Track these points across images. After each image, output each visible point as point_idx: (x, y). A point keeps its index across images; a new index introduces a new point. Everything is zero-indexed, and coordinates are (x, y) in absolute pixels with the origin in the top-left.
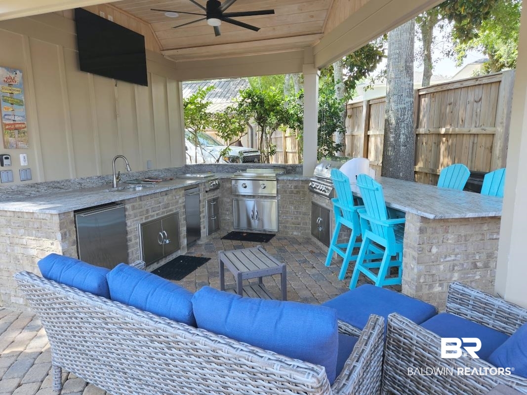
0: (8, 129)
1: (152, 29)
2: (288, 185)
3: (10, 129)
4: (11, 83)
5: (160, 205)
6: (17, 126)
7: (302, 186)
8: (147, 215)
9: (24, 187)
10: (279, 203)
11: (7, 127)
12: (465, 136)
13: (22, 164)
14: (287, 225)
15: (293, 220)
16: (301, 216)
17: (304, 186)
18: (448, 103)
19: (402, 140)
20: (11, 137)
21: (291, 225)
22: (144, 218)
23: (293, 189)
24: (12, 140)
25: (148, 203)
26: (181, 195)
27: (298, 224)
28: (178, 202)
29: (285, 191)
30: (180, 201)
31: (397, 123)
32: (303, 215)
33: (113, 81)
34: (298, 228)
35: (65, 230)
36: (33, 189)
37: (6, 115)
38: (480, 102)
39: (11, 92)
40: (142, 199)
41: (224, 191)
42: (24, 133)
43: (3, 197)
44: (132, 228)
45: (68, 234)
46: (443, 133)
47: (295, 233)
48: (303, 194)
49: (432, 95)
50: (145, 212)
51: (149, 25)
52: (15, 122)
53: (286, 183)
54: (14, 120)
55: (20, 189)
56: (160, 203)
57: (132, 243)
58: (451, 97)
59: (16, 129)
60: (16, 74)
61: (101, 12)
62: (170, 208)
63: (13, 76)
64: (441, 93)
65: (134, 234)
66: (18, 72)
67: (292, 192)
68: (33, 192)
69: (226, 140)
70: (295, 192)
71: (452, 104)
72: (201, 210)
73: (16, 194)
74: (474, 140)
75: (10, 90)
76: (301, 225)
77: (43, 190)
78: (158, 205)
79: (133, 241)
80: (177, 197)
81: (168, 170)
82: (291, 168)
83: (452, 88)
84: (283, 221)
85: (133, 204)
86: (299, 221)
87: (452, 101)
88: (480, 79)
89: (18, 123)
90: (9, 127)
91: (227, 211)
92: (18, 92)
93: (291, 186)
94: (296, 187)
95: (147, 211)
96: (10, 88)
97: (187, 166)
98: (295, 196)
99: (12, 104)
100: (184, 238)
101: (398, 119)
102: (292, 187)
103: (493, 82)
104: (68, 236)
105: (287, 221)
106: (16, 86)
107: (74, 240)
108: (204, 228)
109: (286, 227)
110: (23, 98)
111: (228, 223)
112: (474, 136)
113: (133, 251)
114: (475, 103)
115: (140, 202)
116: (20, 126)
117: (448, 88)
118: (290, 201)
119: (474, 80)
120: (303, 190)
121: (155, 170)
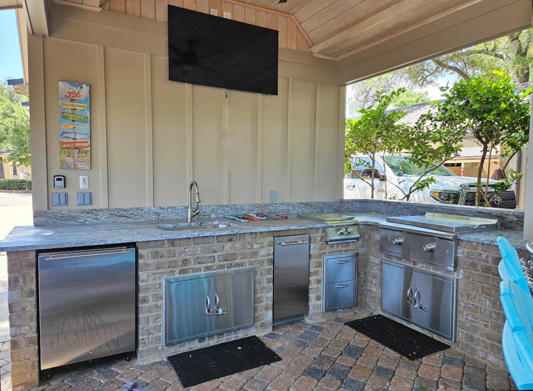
0: (65, 148)
1: (296, 22)
2: (480, 254)
3: (68, 148)
4: (74, 98)
5: (216, 255)
6: (77, 145)
8: (184, 268)
9: (78, 212)
10: (461, 287)
11: (65, 146)
13: (81, 187)
14: (475, 336)
20: (68, 157)
21: (482, 339)
22: (178, 271)
23: (490, 264)
24: (69, 160)
25: (187, 250)
26: (265, 244)
28: (256, 253)
29: (474, 266)
30: (262, 252)
33: (223, 91)
34: (499, 349)
35: (17, 274)
36: (89, 215)
37: (64, 133)
39: (73, 108)
40: (175, 243)
41: (372, 244)
42: (86, 153)
43: (49, 221)
44: (149, 283)
45: (21, 281)
50: (180, 263)
51: (293, 17)
52: (75, 141)
53: (475, 248)
54: (74, 139)
55: (72, 214)
56: (215, 252)
57: (148, 305)
59: (76, 148)
60: (82, 88)
61: (212, 10)
62: (238, 261)
63: (77, 90)
65: (153, 293)
66: (84, 86)
67: (488, 269)
68: (89, 219)
69: (420, 166)
70: (495, 271)
72: (311, 270)
73: (65, 219)
75: (73, 105)
77: (102, 217)
78: (211, 255)
79: (151, 303)
80: (255, 246)
81: (306, 204)
82: (515, 219)
84: (468, 325)
85: (155, 249)
89: (79, 142)
90: (68, 146)
92: (82, 108)
94: (497, 260)
95: (185, 262)
96: (73, 104)
97: (343, 202)
99: (73, 121)
100: (267, 309)
102: (490, 260)
104: (21, 283)
105: (476, 328)
106: (80, 102)
107: (32, 290)
108: (318, 298)
109: (472, 339)
110: (88, 114)
113: (148, 317)
115: (172, 248)
116: (82, 144)
118: (483, 287)
121: (282, 204)
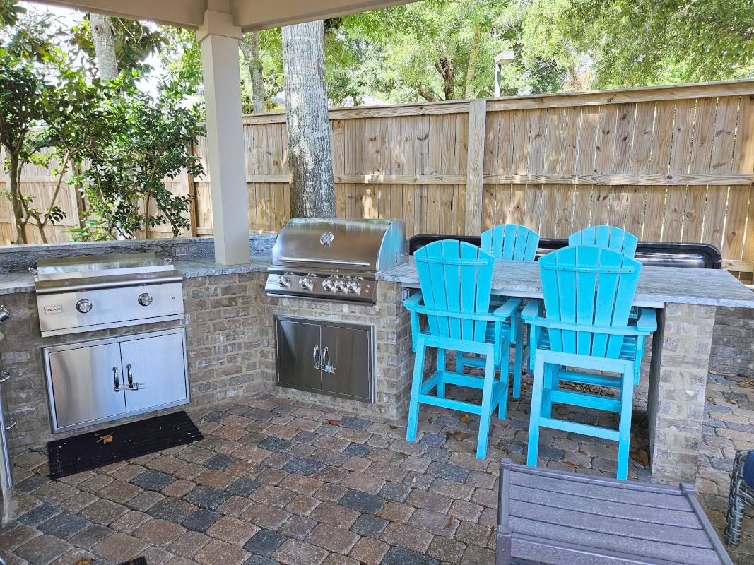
2: (208, 289)
7: (240, 287)
10: (190, 334)
12: (405, 188)
14: (211, 381)
15: (227, 366)
16: (243, 351)
17: (246, 286)
18: (369, 137)
19: (324, 191)
21: (219, 379)
23: (220, 296)
27: (237, 372)
29: (202, 304)
31: (316, 164)
32: (247, 347)
34: (237, 380)
38: (427, 140)
46: (366, 182)
47: (231, 393)
48: (243, 303)
49: (335, 123)
53: (202, 284)
58: (373, 129)
64: (354, 121)
67: (218, 303)
70: (225, 302)
71: (377, 139)
74: (422, 193)
76: (244, 372)
82: (160, 249)
83: (377, 115)
84: (201, 374)
86: (238, 364)
87: (377, 135)
88: (426, 107)
91: (22, 389)
93: (216, 290)
94: (226, 290)
98: (225, 312)
101: (316, 156)
102: (219, 292)
103: (446, 114)
105: (211, 372)
109: (208, 386)
111: (29, 422)
112: (422, 188)
114: (418, 141)
117: (369, 115)
118: (215, 325)
119: (417, 108)
120: (243, 294)
